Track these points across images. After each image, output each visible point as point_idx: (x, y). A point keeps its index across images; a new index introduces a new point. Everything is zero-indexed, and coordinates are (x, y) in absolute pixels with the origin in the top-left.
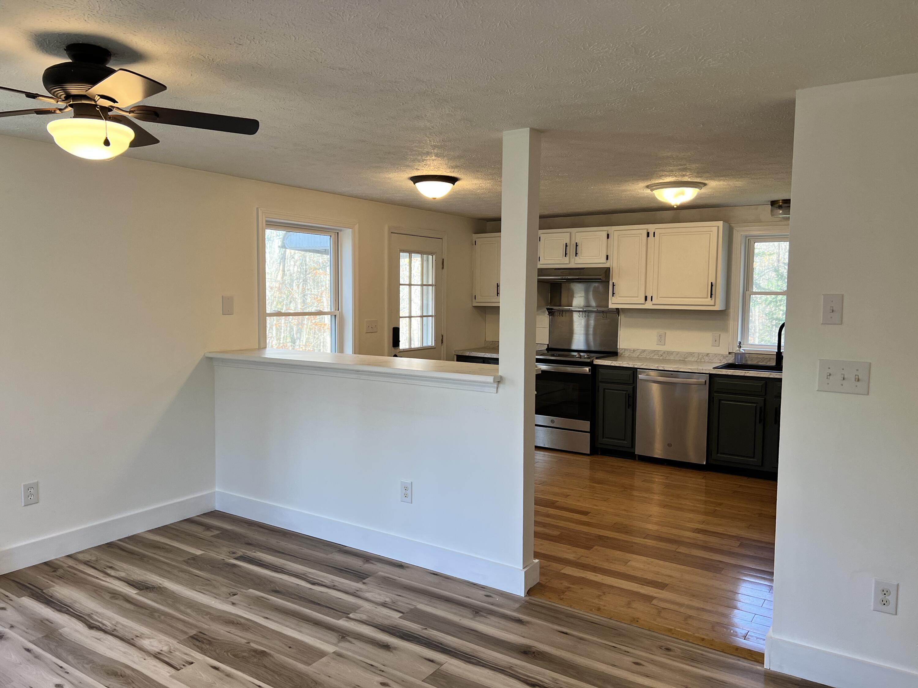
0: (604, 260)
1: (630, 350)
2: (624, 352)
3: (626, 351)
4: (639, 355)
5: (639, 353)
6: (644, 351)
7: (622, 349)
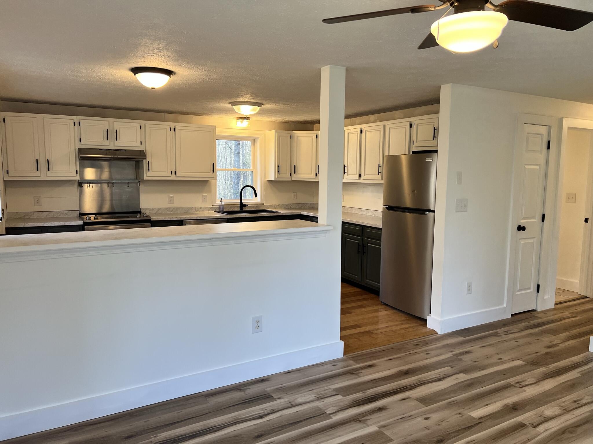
0: (139, 145)
1: (150, 209)
2: (146, 211)
3: (147, 210)
4: (156, 212)
5: (157, 211)
6: (160, 209)
7: (144, 209)
